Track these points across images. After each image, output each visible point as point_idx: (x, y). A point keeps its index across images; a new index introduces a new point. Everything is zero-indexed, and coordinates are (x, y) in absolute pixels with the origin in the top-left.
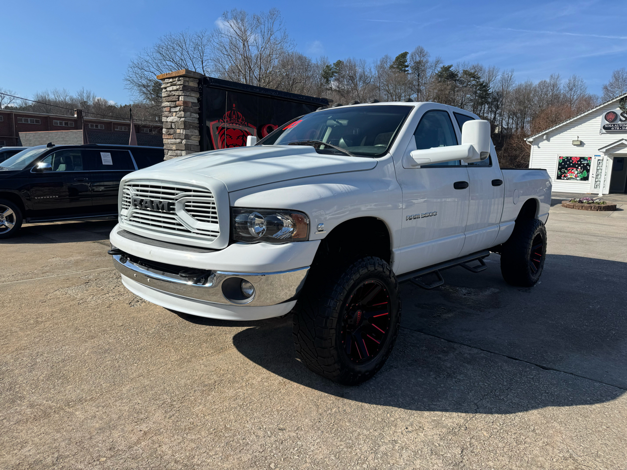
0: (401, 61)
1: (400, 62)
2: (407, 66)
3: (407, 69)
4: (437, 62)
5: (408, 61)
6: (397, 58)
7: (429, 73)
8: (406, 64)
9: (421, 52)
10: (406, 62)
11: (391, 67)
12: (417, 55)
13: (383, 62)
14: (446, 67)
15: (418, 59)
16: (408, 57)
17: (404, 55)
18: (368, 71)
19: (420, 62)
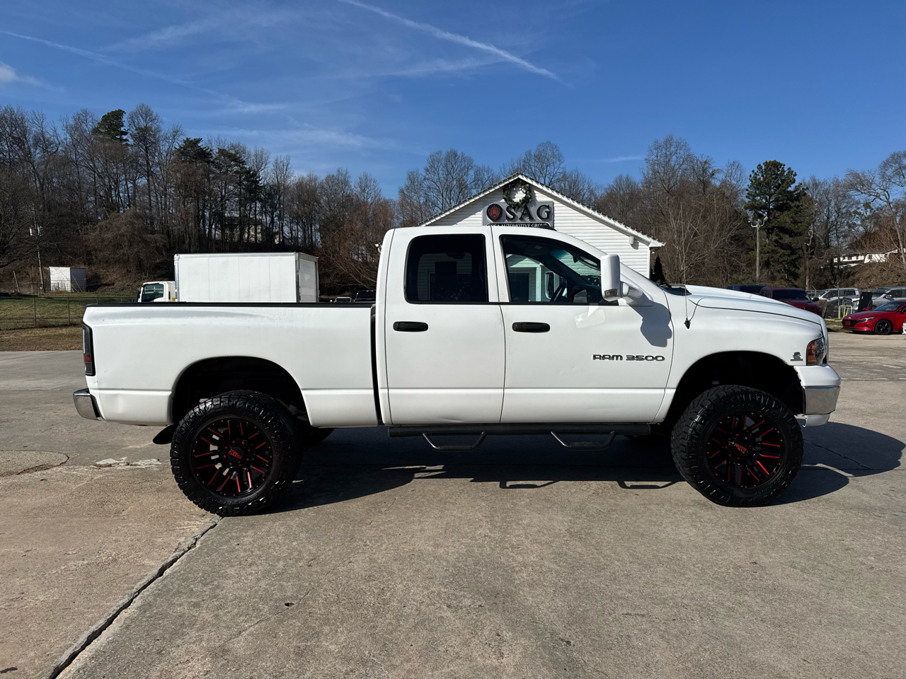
0: (113, 121)
1: (112, 124)
2: (125, 133)
3: (125, 137)
4: (176, 133)
5: (125, 124)
6: (105, 118)
7: (164, 147)
8: (122, 129)
9: (147, 114)
10: (122, 126)
11: (95, 131)
12: (141, 118)
13: (81, 118)
14: (192, 141)
15: (143, 124)
16: (125, 118)
17: (118, 115)
18: (51, 132)
19: (146, 129)
